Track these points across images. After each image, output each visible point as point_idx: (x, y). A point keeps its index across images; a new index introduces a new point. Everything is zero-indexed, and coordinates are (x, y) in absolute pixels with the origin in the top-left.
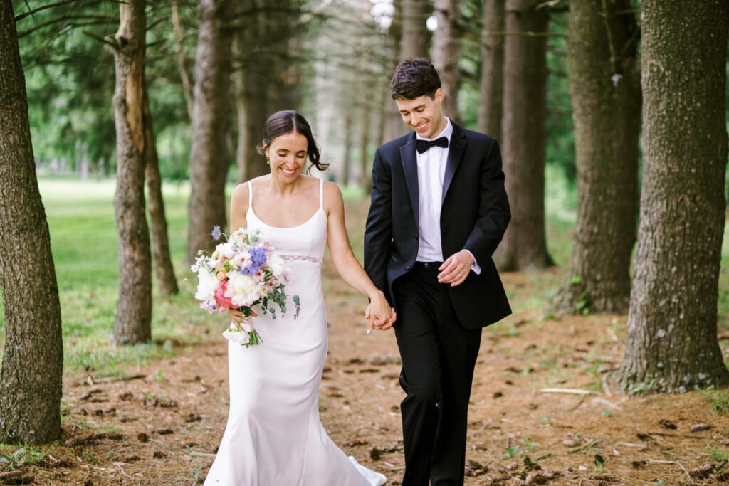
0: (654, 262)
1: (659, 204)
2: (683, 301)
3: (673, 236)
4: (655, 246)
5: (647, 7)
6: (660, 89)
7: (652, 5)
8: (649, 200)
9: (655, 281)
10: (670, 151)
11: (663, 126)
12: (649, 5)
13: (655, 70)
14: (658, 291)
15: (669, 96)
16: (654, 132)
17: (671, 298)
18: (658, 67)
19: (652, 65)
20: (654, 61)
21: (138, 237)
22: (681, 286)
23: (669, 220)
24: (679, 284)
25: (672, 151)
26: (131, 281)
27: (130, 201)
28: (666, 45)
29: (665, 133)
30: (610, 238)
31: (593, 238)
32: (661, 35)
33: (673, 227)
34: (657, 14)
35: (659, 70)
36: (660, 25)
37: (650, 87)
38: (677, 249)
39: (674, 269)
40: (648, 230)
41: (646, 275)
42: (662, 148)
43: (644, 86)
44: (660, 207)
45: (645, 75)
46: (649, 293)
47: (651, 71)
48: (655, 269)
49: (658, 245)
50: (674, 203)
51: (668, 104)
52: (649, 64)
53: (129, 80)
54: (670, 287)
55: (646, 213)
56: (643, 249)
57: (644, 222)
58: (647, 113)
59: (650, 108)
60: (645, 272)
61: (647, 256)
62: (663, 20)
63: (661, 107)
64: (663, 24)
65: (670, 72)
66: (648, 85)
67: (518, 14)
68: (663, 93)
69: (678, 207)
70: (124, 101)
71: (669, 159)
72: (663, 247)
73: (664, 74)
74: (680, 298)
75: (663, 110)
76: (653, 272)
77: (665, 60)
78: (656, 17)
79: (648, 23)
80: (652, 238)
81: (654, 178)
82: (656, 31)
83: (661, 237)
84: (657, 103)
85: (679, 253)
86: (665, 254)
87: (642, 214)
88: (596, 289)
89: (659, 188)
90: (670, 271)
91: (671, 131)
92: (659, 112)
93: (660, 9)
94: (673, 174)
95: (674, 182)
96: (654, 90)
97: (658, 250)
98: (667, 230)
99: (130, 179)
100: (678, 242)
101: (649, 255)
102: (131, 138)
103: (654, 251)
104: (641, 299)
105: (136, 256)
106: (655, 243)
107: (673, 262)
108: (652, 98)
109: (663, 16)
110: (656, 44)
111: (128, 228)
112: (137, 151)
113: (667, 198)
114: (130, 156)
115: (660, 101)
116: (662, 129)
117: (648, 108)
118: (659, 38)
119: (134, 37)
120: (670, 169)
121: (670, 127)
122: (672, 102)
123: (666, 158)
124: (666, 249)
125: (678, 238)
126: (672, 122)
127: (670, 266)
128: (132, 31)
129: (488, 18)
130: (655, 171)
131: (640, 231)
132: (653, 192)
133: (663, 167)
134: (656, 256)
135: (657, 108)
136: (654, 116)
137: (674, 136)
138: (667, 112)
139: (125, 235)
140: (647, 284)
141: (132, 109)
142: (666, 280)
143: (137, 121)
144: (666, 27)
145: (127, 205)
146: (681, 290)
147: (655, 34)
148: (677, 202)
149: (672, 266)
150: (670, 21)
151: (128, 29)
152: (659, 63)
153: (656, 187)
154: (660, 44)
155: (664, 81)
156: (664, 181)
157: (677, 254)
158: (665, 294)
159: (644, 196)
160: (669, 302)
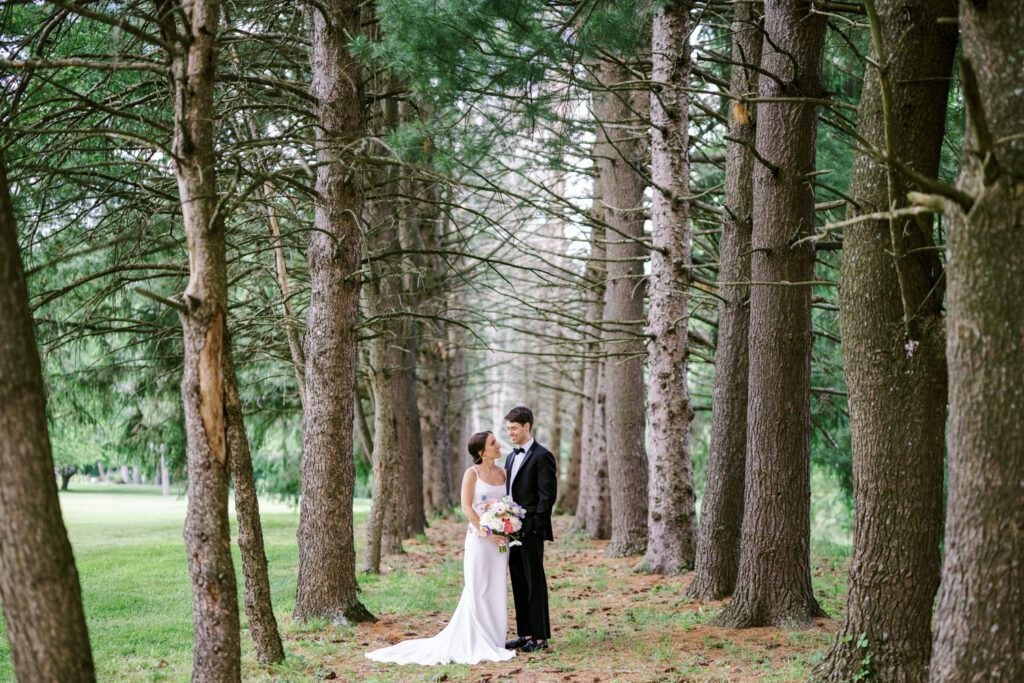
0: (965, 617)
1: (973, 533)
2: (1008, 675)
3: (994, 579)
4: (967, 595)
5: (954, 242)
6: (973, 364)
7: (962, 238)
8: (957, 527)
9: (967, 645)
10: (989, 455)
11: (979, 418)
12: (958, 239)
13: (967, 335)
14: (970, 660)
15: (988, 374)
16: (965, 428)
17: (989, 670)
18: (972, 332)
19: (962, 328)
20: (965, 322)
21: (220, 583)
22: (1005, 652)
23: (987, 556)
24: (1002, 649)
25: (993, 454)
26: (210, 645)
27: (207, 531)
28: (983, 298)
29: (982, 428)
30: (901, 578)
31: (878, 577)
32: (975, 282)
33: (994, 564)
34: (970, 252)
35: (972, 335)
36: (974, 268)
37: (959, 360)
38: (999, 598)
39: (994, 628)
40: (955, 571)
41: (953, 637)
42: (977, 451)
43: (950, 359)
44: (974, 536)
45: (952, 343)
46: (958, 662)
47: (961, 337)
48: (966, 628)
49: (970, 591)
50: (995, 531)
51: (986, 386)
52: (958, 325)
53: (204, 357)
54: (988, 655)
55: (953, 545)
56: (949, 598)
57: (950, 559)
58: (955, 398)
59: (959, 392)
60: (952, 632)
61: (954, 609)
62: (979, 261)
63: (976, 388)
64: (979, 266)
65: (989, 338)
66: (956, 357)
67: (769, 252)
68: (979, 369)
69: (1000, 537)
70: (197, 389)
71: (988, 466)
72: (978, 595)
73: (980, 341)
74: (1003, 670)
75: (977, 395)
76: (964, 632)
77: (981, 321)
78: (969, 257)
79: (957, 265)
80: (962, 582)
81: (965, 495)
82: (967, 278)
83: (975, 582)
84: (969, 384)
85: (1002, 605)
86: (982, 605)
87: (947, 547)
88: (881, 652)
89: (973, 509)
90: (989, 631)
91: (990, 425)
92: (972, 398)
93: (975, 243)
94: (994, 488)
95: (995, 500)
96: (964, 364)
97: (971, 599)
98: (984, 571)
99: (207, 500)
100: (1001, 588)
101: (957, 608)
102: (208, 442)
103: (965, 602)
104: (945, 672)
105: (217, 610)
106: (967, 589)
107: (993, 617)
108: (963, 377)
109: (980, 254)
110: (969, 296)
111: (205, 570)
112: (216, 461)
113: (984, 523)
114: (207, 467)
115: (974, 381)
116: (976, 423)
117: (956, 391)
118: (973, 288)
119: (210, 297)
120: (988, 482)
121: (989, 419)
122: (991, 382)
123: (983, 465)
124: (983, 599)
125: (1000, 583)
126: (991, 413)
127: (988, 624)
128: (206, 287)
129: (726, 259)
130: (966, 484)
131: (945, 572)
132: (963, 516)
133: (979, 477)
134: (967, 608)
135: (970, 391)
136: (964, 403)
137: (995, 433)
138: (985, 397)
139: (200, 582)
140: (955, 650)
141: (207, 399)
142: (982, 644)
143: (216, 416)
144: (984, 271)
145: (203, 538)
146: (1004, 659)
147: (967, 282)
148: (999, 530)
149: (992, 624)
150: (989, 263)
151: (201, 283)
152: (973, 326)
153: (967, 507)
154: (974, 297)
155: (980, 351)
156: (980, 499)
157: (998, 606)
158: (981, 665)
159: (950, 521)
160: (987, 677)
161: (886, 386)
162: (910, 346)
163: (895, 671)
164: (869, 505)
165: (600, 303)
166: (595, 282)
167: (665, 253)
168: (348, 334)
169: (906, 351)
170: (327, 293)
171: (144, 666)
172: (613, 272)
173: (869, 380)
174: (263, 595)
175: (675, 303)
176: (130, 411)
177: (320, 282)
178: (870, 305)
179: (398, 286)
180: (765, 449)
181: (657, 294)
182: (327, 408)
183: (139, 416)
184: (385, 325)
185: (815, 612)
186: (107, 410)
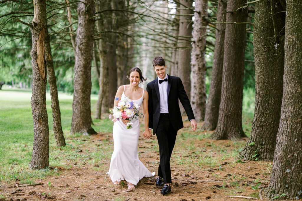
0: (286, 136)
1: (290, 107)
2: (300, 155)
3: (296, 123)
4: (287, 128)
5: (289, 9)
6: (293, 50)
7: (291, 7)
8: (285, 105)
9: (286, 145)
10: (297, 82)
11: (294, 69)
12: (290, 7)
13: (291, 40)
14: (288, 150)
15: (298, 54)
16: (290, 71)
17: (293, 154)
18: (293, 39)
19: (290, 38)
20: (291, 36)
21: (42, 118)
22: (299, 148)
23: (295, 115)
24: (298, 147)
25: (298, 81)
26: (39, 139)
27: (39, 101)
28: (297, 28)
29: (295, 72)
30: (270, 124)
31: (262, 123)
32: (295, 23)
33: (297, 118)
34: (294, 12)
35: (293, 41)
36: (295, 18)
37: (288, 49)
38: (298, 130)
39: (296, 140)
40: (284, 121)
41: (282, 142)
42: (293, 80)
43: (285, 49)
44: (290, 109)
45: (286, 43)
46: (283, 151)
47: (289, 41)
48: (286, 140)
49: (288, 127)
50: (297, 107)
51: (297, 58)
52: (289, 37)
53: (38, 43)
54: (293, 149)
55: (284, 112)
56: (281, 129)
57: (283, 116)
58: (286, 62)
59: (288, 60)
60: (282, 141)
61: (283, 133)
62: (297, 15)
63: (293, 59)
64: (296, 17)
65: (299, 42)
66: (287, 48)
67: (232, 13)
68: (295, 52)
69: (299, 109)
70: (36, 53)
71: (296, 85)
72: (291, 129)
73: (296, 43)
74: (298, 154)
75: (294, 61)
76: (286, 141)
77: (296, 36)
78: (293, 13)
79: (289, 16)
80: (286, 124)
81: (288, 95)
82: (292, 21)
83: (290, 124)
84: (292, 57)
85: (299, 132)
86: (292, 132)
87: (282, 112)
88: (262, 148)
89: (291, 100)
90: (294, 141)
91: (297, 71)
92: (292, 62)
93: (295, 9)
94: (298, 93)
95: (298, 96)
96: (290, 50)
97: (289, 130)
98: (293, 121)
99: (39, 91)
100: (299, 127)
101: (284, 133)
102: (39, 71)
103: (287, 131)
104: (279, 154)
105: (41, 127)
106: (287, 126)
107: (296, 136)
108: (289, 55)
109: (297, 13)
110: (292, 27)
111: (37, 114)
112: (42, 78)
113: (294, 104)
114: (39, 80)
115: (293, 56)
116: (293, 70)
117: (287, 60)
118: (294, 24)
119: (40, 23)
120: (296, 90)
121: (297, 69)
122: (299, 57)
123: (295, 85)
124: (292, 130)
125: (299, 125)
126: (298, 67)
127: (294, 138)
128: (39, 19)
129: (219, 16)
130: (289, 91)
131: (281, 121)
132: (287, 102)
133: (293, 89)
134: (287, 133)
135: (291, 60)
136: (289, 64)
137: (299, 74)
138: (296, 62)
139: (36, 118)
140: (283, 147)
141: (39, 57)
142: (292, 145)
143: (42, 63)
144: (298, 19)
145: (37, 103)
146: (299, 150)
147: (292, 22)
148: (299, 107)
149: (295, 138)
150: (300, 16)
151: (37, 18)
152: (293, 37)
153: (289, 99)
154: (294, 27)
155: (295, 46)
156: (293, 96)
157: (298, 132)
158: (291, 152)
159: (283, 104)
160: (293, 156)
161: (267, 59)
162: (276, 45)
163: (266, 155)
164: (260, 99)
165: (178, 30)
166: (176, 23)
167: (199, 13)
168: (90, 38)
169: (275, 47)
170: (83, 23)
171: (20, 146)
172: (182, 20)
173: (262, 57)
174: (59, 124)
175: (202, 31)
176: (21, 63)
177: (81, 20)
178: (263, 31)
179: (110, 22)
180: (228, 80)
181: (196, 27)
182: (82, 63)
183: (24, 65)
184: (105, 36)
185: (243, 135)
186: (13, 63)
